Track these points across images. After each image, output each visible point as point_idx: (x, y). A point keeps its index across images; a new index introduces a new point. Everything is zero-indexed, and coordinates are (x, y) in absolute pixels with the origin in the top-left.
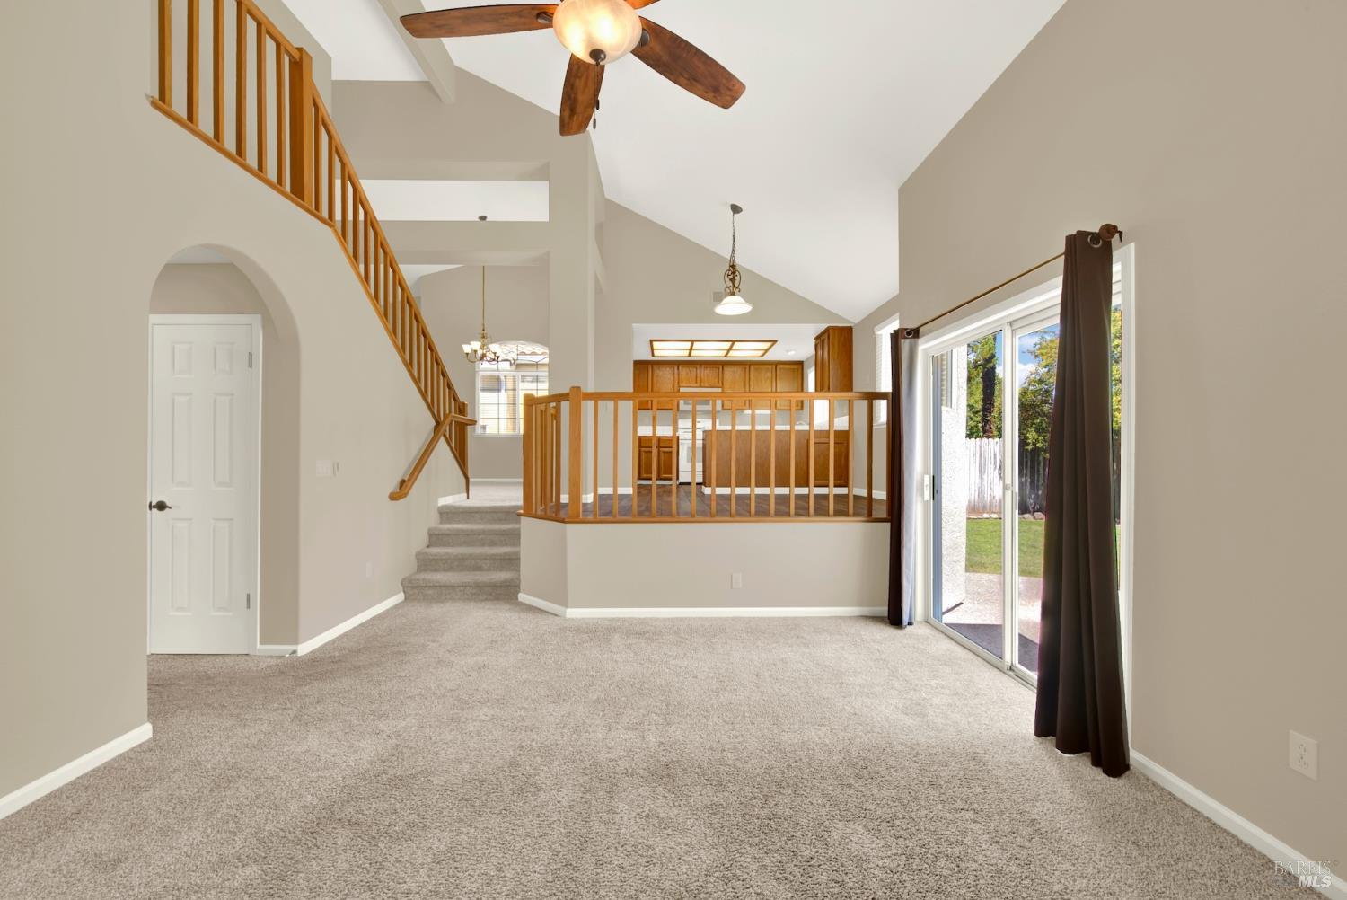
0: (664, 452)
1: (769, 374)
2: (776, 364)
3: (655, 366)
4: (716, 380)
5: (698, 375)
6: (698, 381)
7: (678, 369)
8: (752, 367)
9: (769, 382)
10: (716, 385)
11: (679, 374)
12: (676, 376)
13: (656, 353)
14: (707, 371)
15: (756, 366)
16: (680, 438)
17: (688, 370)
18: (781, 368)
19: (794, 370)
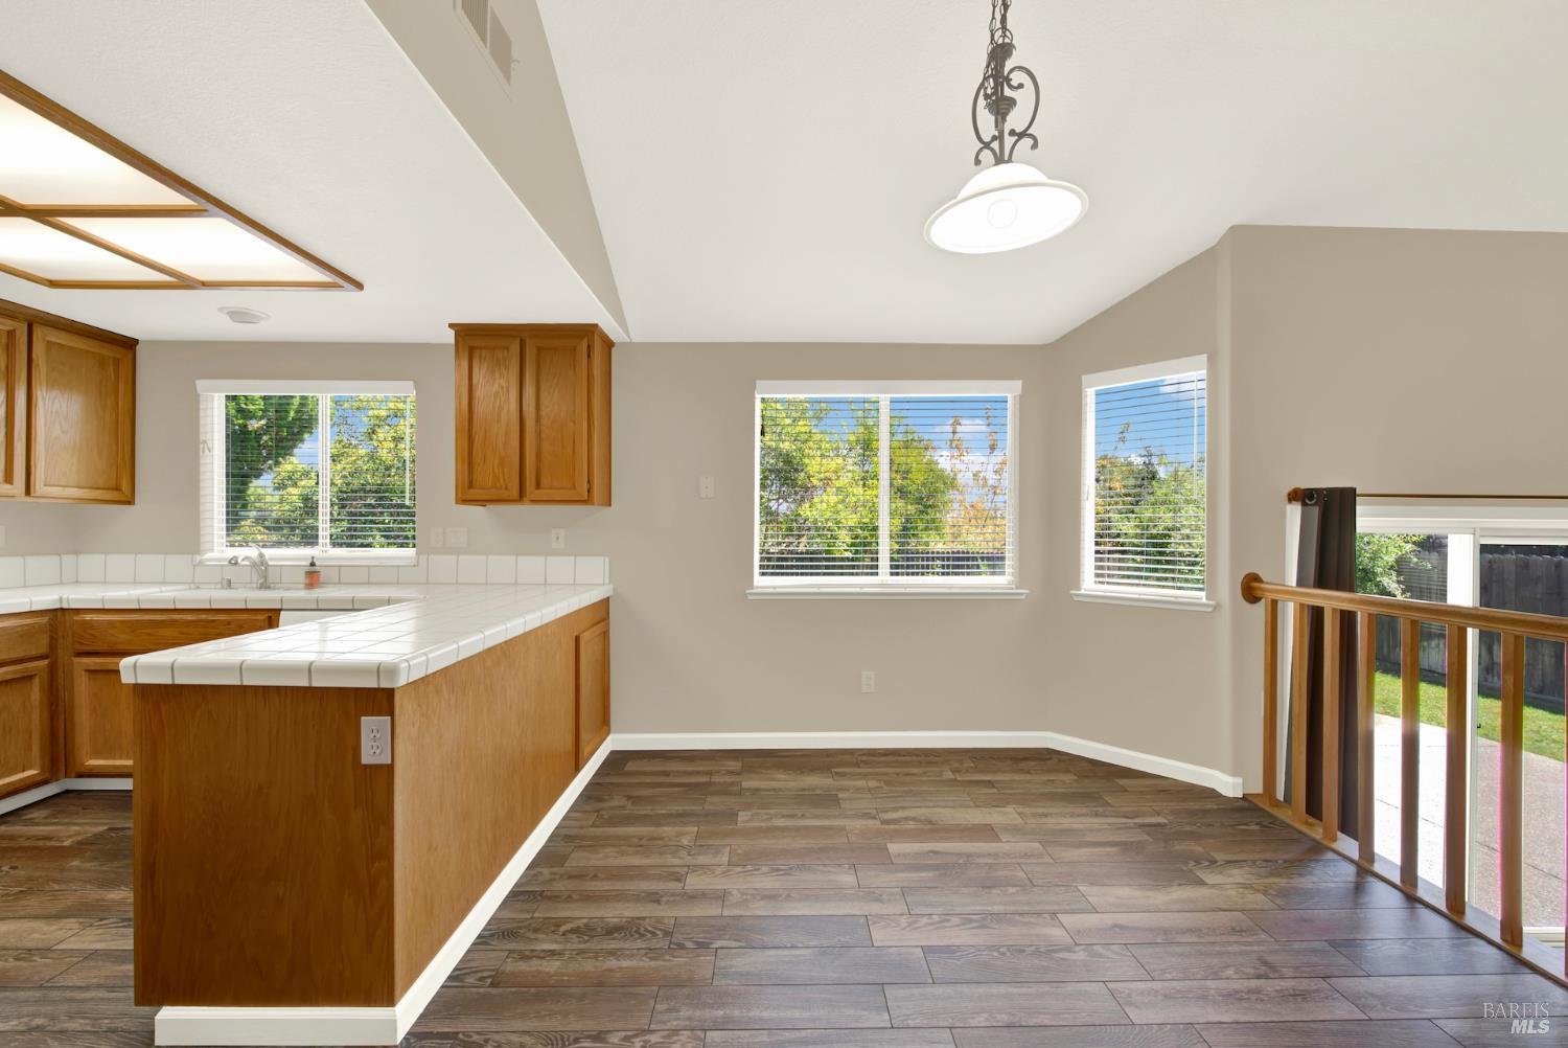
2: (34, 321)
18: (49, 344)
19: (102, 362)
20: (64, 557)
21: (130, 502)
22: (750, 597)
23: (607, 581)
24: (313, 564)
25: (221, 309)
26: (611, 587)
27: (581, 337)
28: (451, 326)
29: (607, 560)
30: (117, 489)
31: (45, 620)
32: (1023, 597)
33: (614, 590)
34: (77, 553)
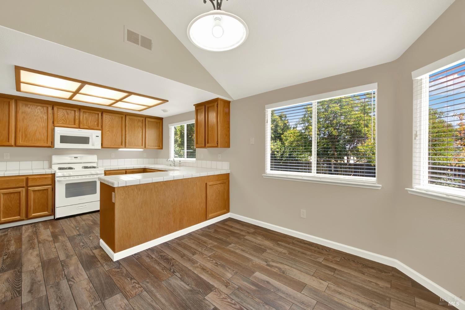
0: (34, 191)
1: (140, 124)
2: (146, 117)
3: (20, 104)
4: (96, 123)
5: (77, 117)
6: (77, 122)
7: (53, 109)
8: (127, 118)
9: (140, 129)
10: (97, 128)
11: (53, 114)
12: (50, 116)
13: (23, 87)
14: (86, 115)
15: (131, 117)
16: (56, 175)
17: (64, 111)
18: (148, 121)
19: (157, 123)
20: (155, 159)
21: (162, 149)
22: (264, 177)
23: (229, 169)
24: (180, 162)
25: (162, 110)
26: (230, 170)
27: (215, 102)
28: (194, 105)
29: (229, 163)
30: (159, 146)
31: (142, 170)
32: (380, 188)
33: (231, 171)
34: (157, 158)
